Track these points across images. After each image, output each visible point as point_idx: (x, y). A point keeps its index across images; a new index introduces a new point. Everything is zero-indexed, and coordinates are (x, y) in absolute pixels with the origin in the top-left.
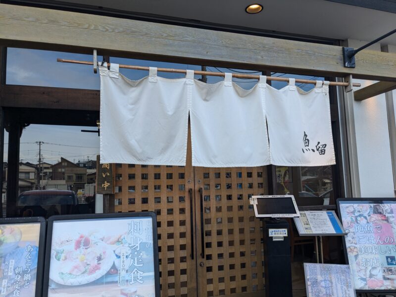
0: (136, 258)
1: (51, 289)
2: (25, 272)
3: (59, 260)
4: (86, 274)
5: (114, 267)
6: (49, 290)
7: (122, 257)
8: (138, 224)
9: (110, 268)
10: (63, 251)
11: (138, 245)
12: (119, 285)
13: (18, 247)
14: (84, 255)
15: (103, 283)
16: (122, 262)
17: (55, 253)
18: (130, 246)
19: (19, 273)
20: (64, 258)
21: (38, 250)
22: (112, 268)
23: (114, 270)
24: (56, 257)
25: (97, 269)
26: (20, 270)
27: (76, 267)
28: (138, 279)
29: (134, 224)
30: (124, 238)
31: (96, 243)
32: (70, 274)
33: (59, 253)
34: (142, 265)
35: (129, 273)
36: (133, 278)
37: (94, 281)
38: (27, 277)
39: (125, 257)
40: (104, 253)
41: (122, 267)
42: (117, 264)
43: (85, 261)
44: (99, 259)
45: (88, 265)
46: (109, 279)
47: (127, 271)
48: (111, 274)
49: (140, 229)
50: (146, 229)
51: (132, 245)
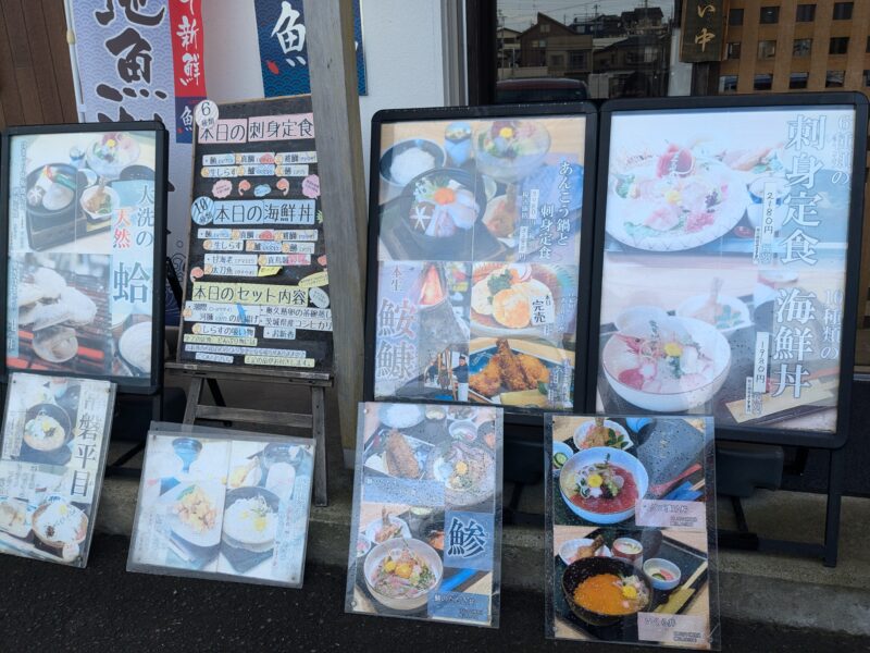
0: (802, 207)
1: (609, 253)
2: (559, 216)
3: (624, 196)
4: (680, 231)
5: (745, 221)
6: (605, 254)
7: (766, 201)
8: (815, 123)
9: (736, 223)
10: (633, 178)
11: (811, 176)
12: (756, 262)
13: (545, 165)
14: (678, 190)
15: (717, 254)
16: (765, 212)
17: (616, 182)
18: (789, 176)
19: (548, 217)
20: (634, 194)
21: (583, 173)
22: (739, 224)
23: (745, 228)
24: (618, 191)
25: (706, 223)
26: (551, 211)
27: (659, 215)
28: (803, 254)
29: (805, 123)
30: (776, 158)
31: (705, 166)
32: (647, 227)
33: (624, 181)
34: (816, 224)
35: (781, 239)
36: (790, 251)
37: (699, 247)
38: (565, 225)
39: (774, 201)
40: (724, 188)
41: (764, 224)
42: (752, 216)
43: (679, 203)
44: (712, 201)
45: (685, 211)
46: (733, 247)
47: (777, 234)
48: (737, 237)
49: (818, 137)
50: (834, 139)
51: (795, 175)
